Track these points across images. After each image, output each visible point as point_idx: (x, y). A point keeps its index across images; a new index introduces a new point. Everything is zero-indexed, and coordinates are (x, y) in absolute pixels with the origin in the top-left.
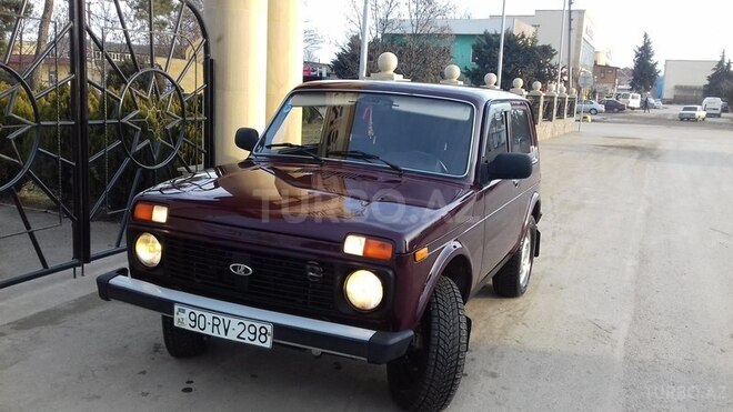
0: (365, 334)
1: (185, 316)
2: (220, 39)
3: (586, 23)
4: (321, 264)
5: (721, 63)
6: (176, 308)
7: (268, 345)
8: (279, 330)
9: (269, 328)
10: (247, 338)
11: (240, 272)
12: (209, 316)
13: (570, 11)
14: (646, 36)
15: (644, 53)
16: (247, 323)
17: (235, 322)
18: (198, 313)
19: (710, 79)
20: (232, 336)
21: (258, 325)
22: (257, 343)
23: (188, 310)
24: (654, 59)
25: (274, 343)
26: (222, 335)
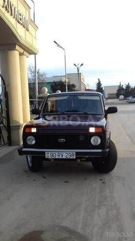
0: (100, 151)
1: (49, 154)
2: (8, 85)
3: (82, 77)
4: (83, 136)
5: (120, 86)
6: (46, 153)
7: (75, 158)
8: (77, 153)
9: (75, 153)
10: (68, 157)
11: (62, 141)
12: (57, 153)
13: (78, 73)
14: (99, 79)
15: (99, 84)
16: (68, 153)
17: (64, 153)
18: (53, 153)
19: (117, 91)
20: (64, 157)
21: (71, 153)
22: (71, 158)
23: (50, 153)
24: (102, 86)
25: (76, 157)
26: (61, 157)
